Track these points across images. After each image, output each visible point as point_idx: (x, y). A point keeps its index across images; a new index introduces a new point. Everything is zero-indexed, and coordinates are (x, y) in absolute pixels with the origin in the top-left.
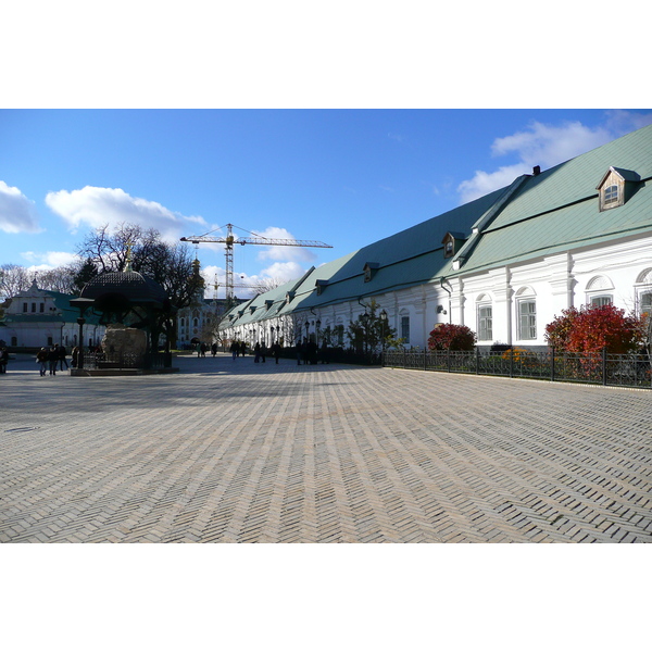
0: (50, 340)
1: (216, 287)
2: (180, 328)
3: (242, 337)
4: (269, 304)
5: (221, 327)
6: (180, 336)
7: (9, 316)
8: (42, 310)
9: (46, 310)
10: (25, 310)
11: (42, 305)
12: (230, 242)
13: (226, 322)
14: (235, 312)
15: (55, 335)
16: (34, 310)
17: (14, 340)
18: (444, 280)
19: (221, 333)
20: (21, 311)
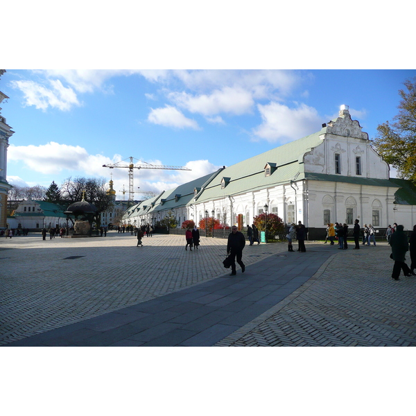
0: (38, 225)
1: (124, 193)
2: (102, 219)
3: (132, 223)
4: (145, 207)
5: (123, 218)
6: (102, 223)
7: (17, 213)
8: (34, 210)
9: (36, 210)
10: (25, 210)
11: (34, 208)
12: (131, 167)
13: (127, 215)
14: (130, 210)
15: (40, 223)
16: (29, 210)
17: (20, 225)
18: (191, 205)
19: (123, 221)
20: (23, 211)
